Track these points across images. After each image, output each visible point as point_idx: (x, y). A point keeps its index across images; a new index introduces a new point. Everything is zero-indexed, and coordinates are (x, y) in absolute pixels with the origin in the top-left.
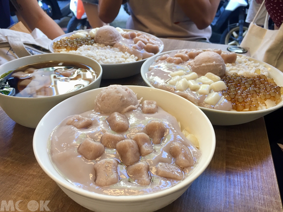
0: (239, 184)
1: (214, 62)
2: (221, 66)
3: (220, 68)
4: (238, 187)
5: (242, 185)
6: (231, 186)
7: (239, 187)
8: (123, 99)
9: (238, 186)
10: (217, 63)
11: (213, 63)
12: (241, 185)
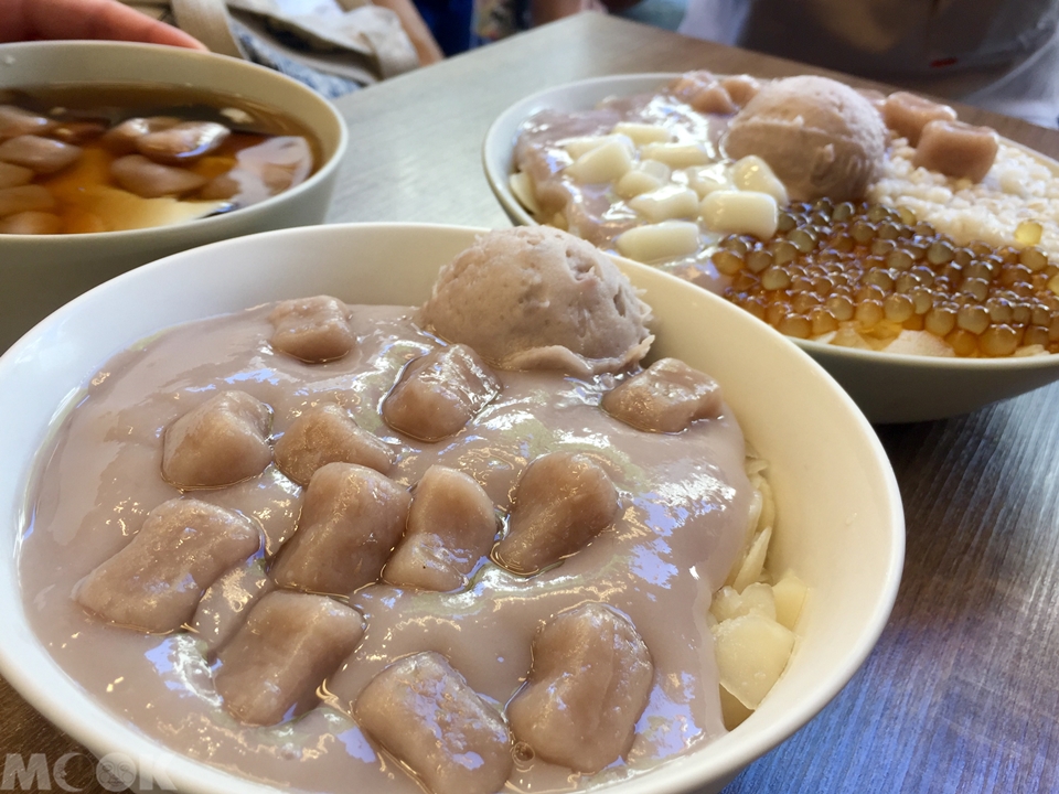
0: (995, 771)
1: (799, 120)
2: (830, 148)
3: (822, 157)
4: (985, 781)
5: (1011, 773)
6: (953, 767)
7: (991, 782)
8: (533, 302)
9: (986, 776)
10: (814, 130)
11: (792, 120)
12: (1003, 774)
